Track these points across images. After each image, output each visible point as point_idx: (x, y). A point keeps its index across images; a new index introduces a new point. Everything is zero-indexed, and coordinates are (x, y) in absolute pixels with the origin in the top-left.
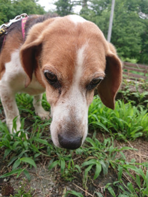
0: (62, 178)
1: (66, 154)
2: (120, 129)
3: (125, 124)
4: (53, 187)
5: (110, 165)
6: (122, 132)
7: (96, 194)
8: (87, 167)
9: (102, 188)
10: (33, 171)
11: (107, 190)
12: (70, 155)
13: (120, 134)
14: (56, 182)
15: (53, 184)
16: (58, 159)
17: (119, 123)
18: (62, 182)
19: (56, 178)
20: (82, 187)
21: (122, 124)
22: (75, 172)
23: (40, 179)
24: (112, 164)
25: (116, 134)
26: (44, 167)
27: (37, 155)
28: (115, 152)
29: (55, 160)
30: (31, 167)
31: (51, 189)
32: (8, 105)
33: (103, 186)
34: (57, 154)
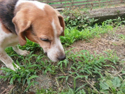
0: (52, 75)
1: (48, 65)
2: (65, 42)
3: (66, 38)
4: (50, 80)
5: (68, 59)
6: (66, 42)
7: (69, 73)
8: (60, 65)
9: (69, 69)
10: (37, 80)
11: (72, 69)
12: (50, 64)
13: (66, 44)
14: (50, 78)
15: (49, 79)
16: (45, 69)
17: (64, 39)
18: (53, 76)
19: (49, 76)
20: (62, 73)
21: (65, 39)
22: (56, 70)
23: (43, 81)
24: (69, 58)
25: (65, 45)
26: (41, 75)
27: (35, 73)
28: (68, 53)
29: (44, 70)
30: (35, 79)
31: (50, 82)
32: (4, 58)
33: (70, 68)
34: (44, 67)
